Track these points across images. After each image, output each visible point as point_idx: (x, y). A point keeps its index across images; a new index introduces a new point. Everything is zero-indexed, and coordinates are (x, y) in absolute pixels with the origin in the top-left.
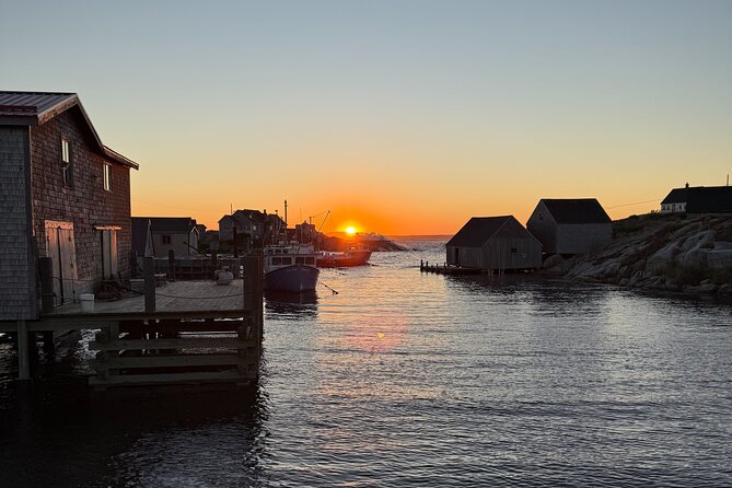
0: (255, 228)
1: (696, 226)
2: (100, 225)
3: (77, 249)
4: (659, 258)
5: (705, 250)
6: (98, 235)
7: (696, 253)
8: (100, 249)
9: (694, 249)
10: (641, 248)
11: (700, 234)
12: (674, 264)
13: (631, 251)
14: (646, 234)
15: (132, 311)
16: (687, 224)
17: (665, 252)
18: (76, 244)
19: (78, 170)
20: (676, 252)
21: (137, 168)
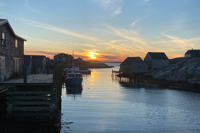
0: (64, 59)
1: (193, 61)
2: (14, 57)
3: (6, 64)
4: (182, 70)
5: (195, 68)
6: (13, 60)
7: (192, 69)
8: (13, 64)
9: (192, 68)
10: (176, 67)
11: (193, 63)
12: (185, 72)
13: (174, 68)
14: (178, 63)
15: (20, 83)
16: (190, 61)
17: (183, 68)
18: (6, 63)
19: (7, 41)
20: (186, 69)
21: (26, 41)
